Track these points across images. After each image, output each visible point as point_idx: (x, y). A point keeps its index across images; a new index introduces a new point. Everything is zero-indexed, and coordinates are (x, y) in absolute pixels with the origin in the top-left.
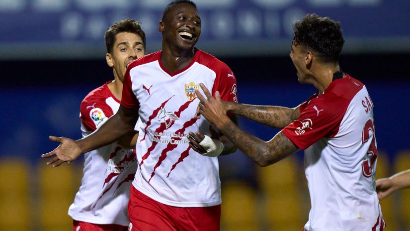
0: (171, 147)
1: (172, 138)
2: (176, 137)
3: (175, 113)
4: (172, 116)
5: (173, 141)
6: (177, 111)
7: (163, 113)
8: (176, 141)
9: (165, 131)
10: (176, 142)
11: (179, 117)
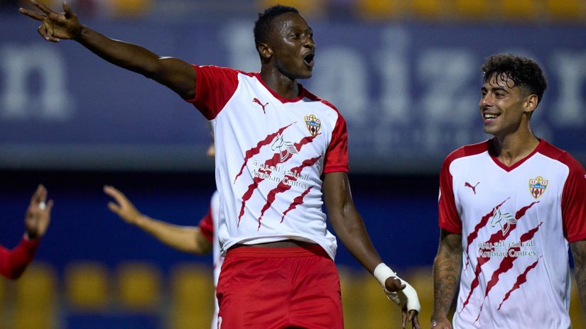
0: (282, 188)
1: (286, 176)
2: (291, 175)
3: (295, 144)
4: (291, 147)
5: (286, 181)
6: (298, 142)
7: (279, 141)
8: (290, 181)
9: (278, 165)
10: (290, 183)
11: (299, 151)
